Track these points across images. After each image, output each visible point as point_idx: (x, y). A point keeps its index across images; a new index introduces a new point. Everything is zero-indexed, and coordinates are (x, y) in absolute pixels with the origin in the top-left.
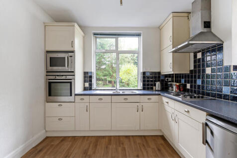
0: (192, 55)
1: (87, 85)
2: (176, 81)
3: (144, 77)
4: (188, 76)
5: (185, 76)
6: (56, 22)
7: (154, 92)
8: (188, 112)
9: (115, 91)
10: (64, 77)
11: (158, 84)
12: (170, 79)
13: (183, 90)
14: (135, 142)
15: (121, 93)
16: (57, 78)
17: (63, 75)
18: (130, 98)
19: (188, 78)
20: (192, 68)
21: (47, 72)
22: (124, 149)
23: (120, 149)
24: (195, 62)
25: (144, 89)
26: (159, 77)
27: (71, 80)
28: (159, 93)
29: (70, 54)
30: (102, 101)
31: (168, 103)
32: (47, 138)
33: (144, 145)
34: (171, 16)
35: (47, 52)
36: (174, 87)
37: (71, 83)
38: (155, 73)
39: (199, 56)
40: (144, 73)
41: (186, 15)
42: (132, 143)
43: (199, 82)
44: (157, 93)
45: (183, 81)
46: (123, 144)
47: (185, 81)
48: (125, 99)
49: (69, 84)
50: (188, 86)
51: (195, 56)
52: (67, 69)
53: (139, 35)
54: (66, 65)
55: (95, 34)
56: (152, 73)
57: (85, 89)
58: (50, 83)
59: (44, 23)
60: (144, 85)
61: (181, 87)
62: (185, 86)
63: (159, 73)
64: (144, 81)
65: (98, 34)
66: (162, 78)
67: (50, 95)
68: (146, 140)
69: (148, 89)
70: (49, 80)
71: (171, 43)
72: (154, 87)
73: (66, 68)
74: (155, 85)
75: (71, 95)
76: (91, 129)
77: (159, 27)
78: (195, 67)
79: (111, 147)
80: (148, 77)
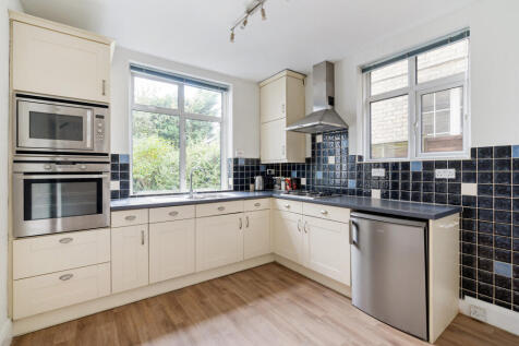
0: (309, 136)
1: (116, 185)
2: (284, 175)
3: (236, 168)
4: (304, 166)
5: (299, 167)
7: (251, 194)
8: (326, 213)
11: (258, 179)
12: (273, 171)
13: (296, 187)
14: (242, 281)
17: (74, 163)
19: (304, 168)
20: (309, 155)
21: (18, 152)
23: (226, 297)
24: (313, 147)
25: (235, 189)
26: (258, 168)
27: (101, 173)
28: (261, 194)
29: (99, 111)
31: (288, 207)
33: (258, 281)
34: (285, 73)
35: (18, 95)
36: (283, 184)
37: (99, 181)
38: (253, 160)
39: (319, 139)
40: (236, 161)
41: (301, 77)
42: (238, 283)
43: (319, 175)
44: (257, 194)
45: (294, 174)
47: (298, 174)
48: (219, 209)
49: (95, 184)
50: (303, 181)
51: (314, 139)
52: (89, 145)
53: (225, 89)
55: (133, 67)
56: (247, 160)
57: (113, 195)
58: (28, 184)
59: (9, 12)
60: (235, 182)
61: (294, 184)
62: (298, 181)
63: (258, 161)
64: (235, 175)
66: (262, 169)
68: (256, 274)
69: (242, 189)
70: (26, 174)
71: (285, 115)
72: (251, 186)
73: (84, 145)
74: (253, 182)
75: (100, 212)
76: (151, 282)
78: (313, 153)
79: (208, 300)
80: (242, 168)
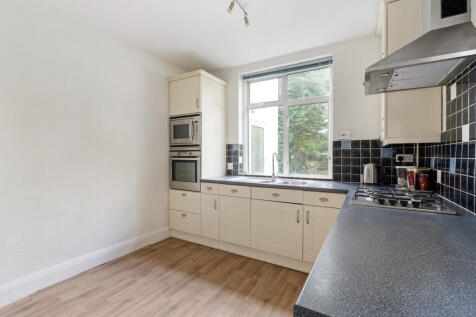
0: (445, 90)
1: (231, 166)
3: (337, 153)
4: (440, 148)
6: (189, 71)
9: (269, 180)
10: (188, 154)
11: (369, 168)
12: (409, 158)
15: (290, 184)
16: (182, 154)
18: (285, 195)
19: (439, 152)
20: (445, 127)
21: (171, 146)
22: (254, 283)
24: (448, 109)
25: (336, 178)
26: (377, 153)
27: (196, 157)
29: (196, 118)
30: (237, 194)
32: (171, 238)
35: (171, 118)
37: (196, 162)
38: (365, 143)
40: (337, 144)
45: (433, 164)
46: (259, 275)
48: (274, 195)
49: (194, 164)
50: (439, 176)
51: (449, 95)
53: (327, 62)
54: (190, 135)
55: (245, 78)
56: (355, 143)
57: (229, 173)
58: (174, 162)
59: (168, 78)
61: (421, 180)
64: (336, 162)
65: (249, 77)
66: (384, 154)
67: (174, 179)
70: (173, 157)
73: (190, 141)
74: (361, 171)
75: (196, 181)
77: (375, 34)
78: (449, 122)
80: (346, 152)
